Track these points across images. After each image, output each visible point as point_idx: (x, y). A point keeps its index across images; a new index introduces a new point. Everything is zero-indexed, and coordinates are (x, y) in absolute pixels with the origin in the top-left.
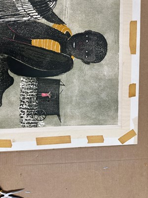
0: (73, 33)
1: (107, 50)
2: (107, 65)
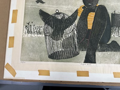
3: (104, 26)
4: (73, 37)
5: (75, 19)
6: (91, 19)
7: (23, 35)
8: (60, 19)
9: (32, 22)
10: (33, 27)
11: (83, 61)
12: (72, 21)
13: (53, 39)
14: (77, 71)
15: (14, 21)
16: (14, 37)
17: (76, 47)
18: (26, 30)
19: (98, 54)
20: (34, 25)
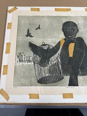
0: (64, 37)
1: (70, 22)
2: (77, 21)
3: (82, 54)
4: (58, 64)
5: (58, 49)
6: (72, 48)
7: (15, 64)
8: (46, 49)
9: (23, 53)
10: (24, 57)
11: (68, 84)
12: (56, 51)
13: (40, 66)
14: (63, 94)
15: (8, 52)
16: (7, 65)
17: (60, 72)
18: (18, 59)
19: (80, 78)
20: (25, 55)
